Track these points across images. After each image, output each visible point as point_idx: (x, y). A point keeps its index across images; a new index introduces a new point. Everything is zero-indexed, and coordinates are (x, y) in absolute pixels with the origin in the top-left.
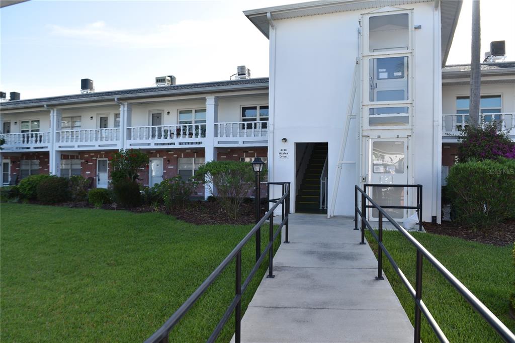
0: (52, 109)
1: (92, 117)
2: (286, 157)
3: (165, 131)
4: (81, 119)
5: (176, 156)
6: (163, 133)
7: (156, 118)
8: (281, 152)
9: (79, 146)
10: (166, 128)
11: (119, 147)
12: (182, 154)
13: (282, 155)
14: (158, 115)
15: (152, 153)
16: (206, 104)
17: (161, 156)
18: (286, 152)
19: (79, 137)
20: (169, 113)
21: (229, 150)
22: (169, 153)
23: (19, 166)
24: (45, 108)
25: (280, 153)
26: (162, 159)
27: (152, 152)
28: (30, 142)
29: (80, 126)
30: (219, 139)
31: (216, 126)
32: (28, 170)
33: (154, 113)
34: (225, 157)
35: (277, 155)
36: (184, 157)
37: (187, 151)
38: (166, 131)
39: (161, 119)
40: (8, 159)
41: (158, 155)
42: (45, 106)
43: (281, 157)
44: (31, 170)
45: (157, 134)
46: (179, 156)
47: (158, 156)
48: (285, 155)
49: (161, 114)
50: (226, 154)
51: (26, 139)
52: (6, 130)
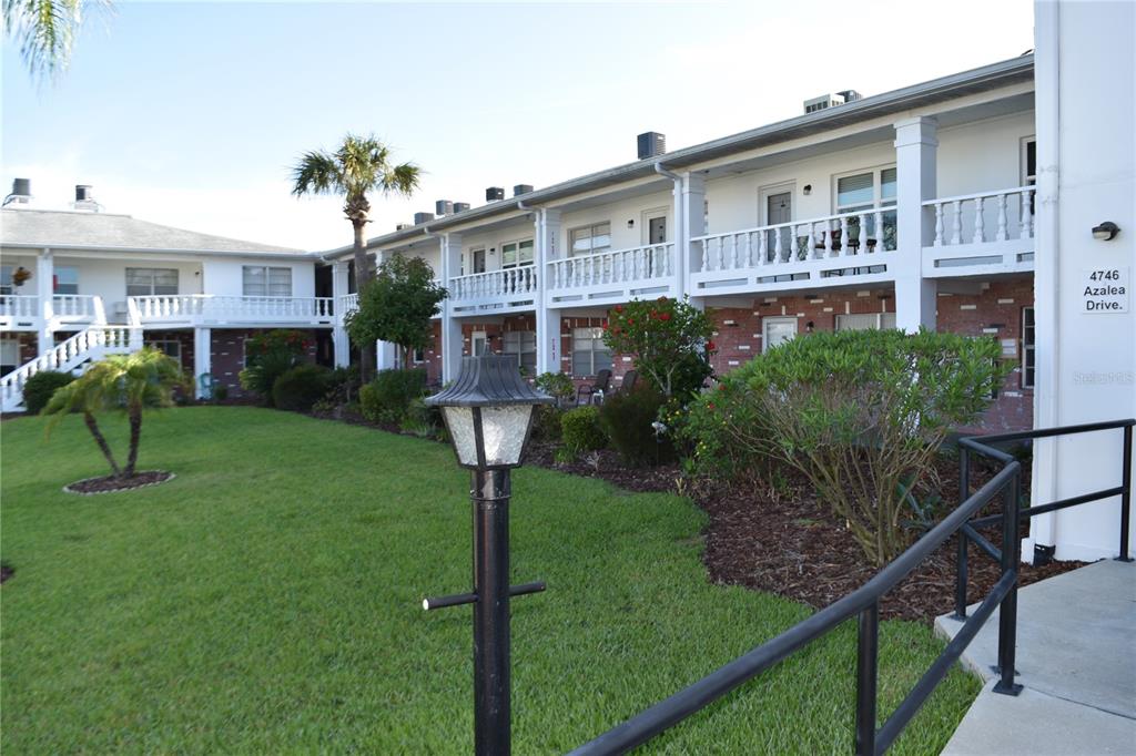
0: (535, 210)
1: (631, 222)
2: (1115, 305)
3: (798, 239)
4: (609, 229)
5: (831, 309)
6: (794, 246)
7: (778, 206)
8: (1094, 285)
9: (591, 296)
10: (802, 233)
11: (672, 293)
12: (847, 304)
13: (1097, 299)
14: (782, 197)
15: (769, 304)
16: (896, 143)
17: (791, 313)
18: (1113, 283)
19: (611, 271)
20: (808, 188)
21: (986, 286)
22: (812, 301)
23: (501, 345)
24: (522, 212)
25: (1088, 291)
26: (795, 320)
27: (767, 301)
28: (517, 289)
29: (608, 247)
30: (939, 250)
31: (929, 212)
32: (517, 354)
33: (771, 192)
34: (973, 307)
35: (1075, 301)
36: (851, 313)
37: (860, 294)
38: (802, 241)
39: (789, 208)
40: (481, 330)
41: (784, 308)
42: (520, 205)
43: (1091, 306)
44: (522, 355)
45: (778, 248)
46: (839, 310)
47: (784, 313)
48: (1109, 299)
49: (789, 193)
50: (978, 296)
51: (509, 284)
52: (479, 267)
